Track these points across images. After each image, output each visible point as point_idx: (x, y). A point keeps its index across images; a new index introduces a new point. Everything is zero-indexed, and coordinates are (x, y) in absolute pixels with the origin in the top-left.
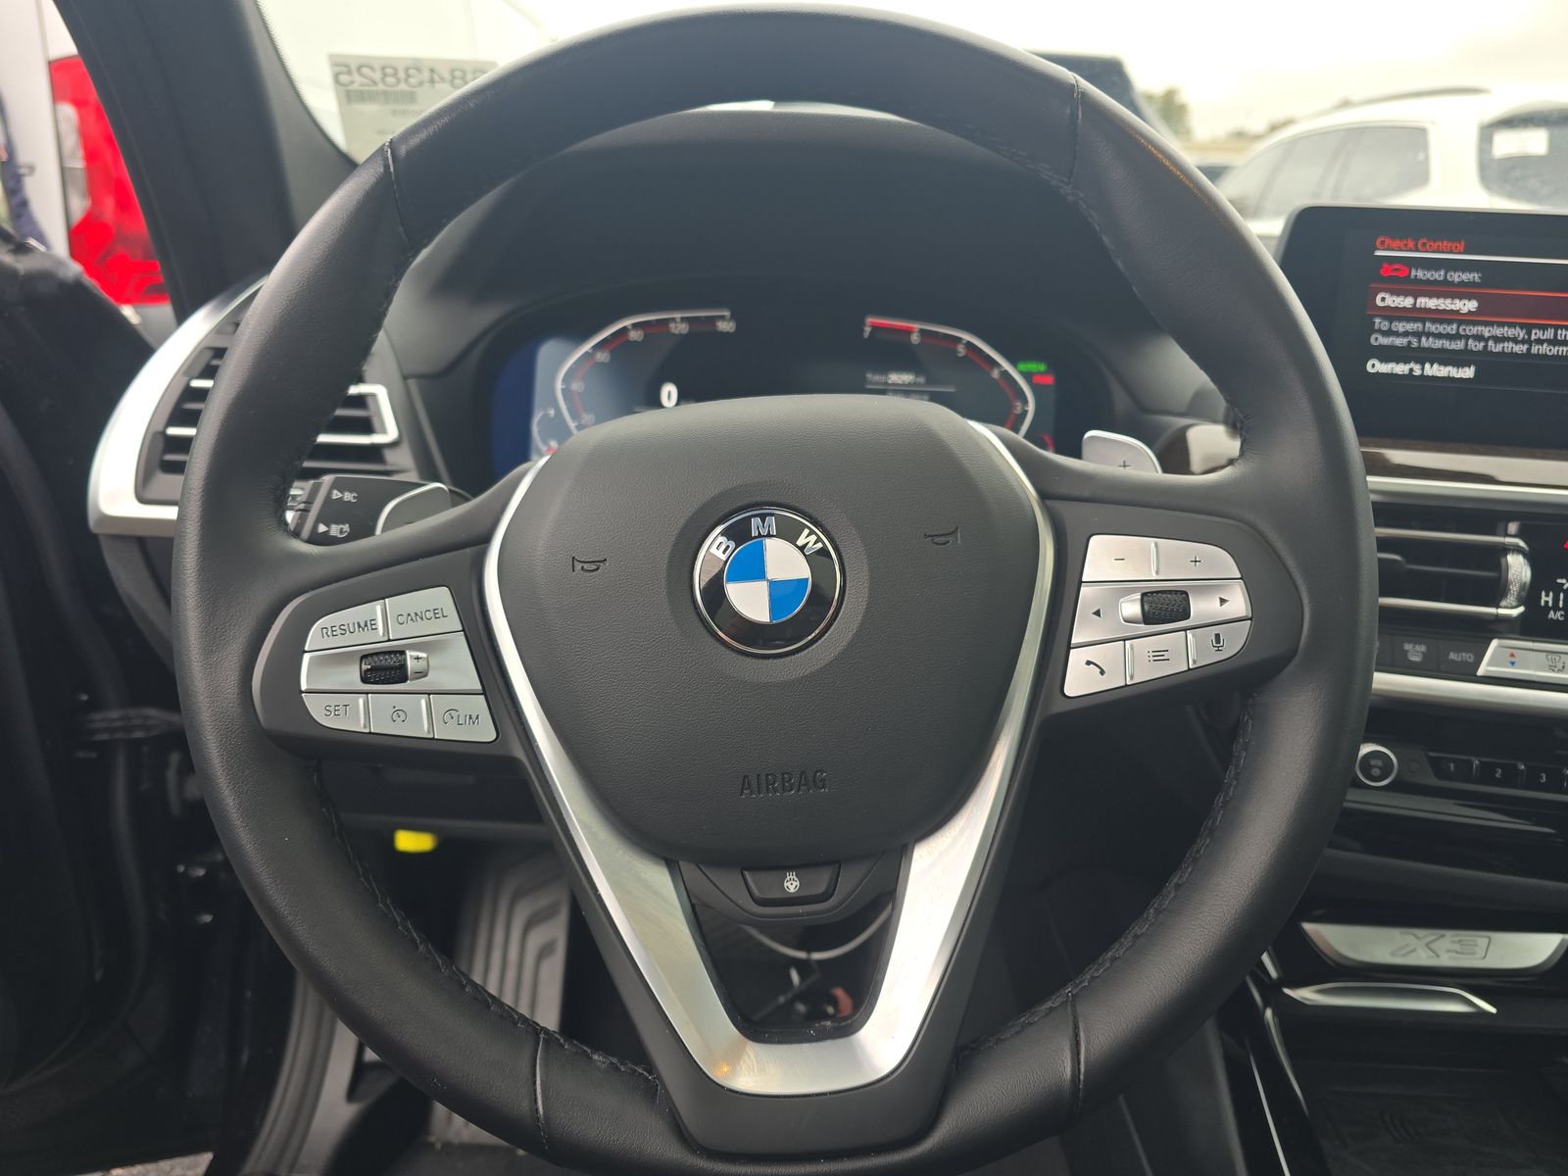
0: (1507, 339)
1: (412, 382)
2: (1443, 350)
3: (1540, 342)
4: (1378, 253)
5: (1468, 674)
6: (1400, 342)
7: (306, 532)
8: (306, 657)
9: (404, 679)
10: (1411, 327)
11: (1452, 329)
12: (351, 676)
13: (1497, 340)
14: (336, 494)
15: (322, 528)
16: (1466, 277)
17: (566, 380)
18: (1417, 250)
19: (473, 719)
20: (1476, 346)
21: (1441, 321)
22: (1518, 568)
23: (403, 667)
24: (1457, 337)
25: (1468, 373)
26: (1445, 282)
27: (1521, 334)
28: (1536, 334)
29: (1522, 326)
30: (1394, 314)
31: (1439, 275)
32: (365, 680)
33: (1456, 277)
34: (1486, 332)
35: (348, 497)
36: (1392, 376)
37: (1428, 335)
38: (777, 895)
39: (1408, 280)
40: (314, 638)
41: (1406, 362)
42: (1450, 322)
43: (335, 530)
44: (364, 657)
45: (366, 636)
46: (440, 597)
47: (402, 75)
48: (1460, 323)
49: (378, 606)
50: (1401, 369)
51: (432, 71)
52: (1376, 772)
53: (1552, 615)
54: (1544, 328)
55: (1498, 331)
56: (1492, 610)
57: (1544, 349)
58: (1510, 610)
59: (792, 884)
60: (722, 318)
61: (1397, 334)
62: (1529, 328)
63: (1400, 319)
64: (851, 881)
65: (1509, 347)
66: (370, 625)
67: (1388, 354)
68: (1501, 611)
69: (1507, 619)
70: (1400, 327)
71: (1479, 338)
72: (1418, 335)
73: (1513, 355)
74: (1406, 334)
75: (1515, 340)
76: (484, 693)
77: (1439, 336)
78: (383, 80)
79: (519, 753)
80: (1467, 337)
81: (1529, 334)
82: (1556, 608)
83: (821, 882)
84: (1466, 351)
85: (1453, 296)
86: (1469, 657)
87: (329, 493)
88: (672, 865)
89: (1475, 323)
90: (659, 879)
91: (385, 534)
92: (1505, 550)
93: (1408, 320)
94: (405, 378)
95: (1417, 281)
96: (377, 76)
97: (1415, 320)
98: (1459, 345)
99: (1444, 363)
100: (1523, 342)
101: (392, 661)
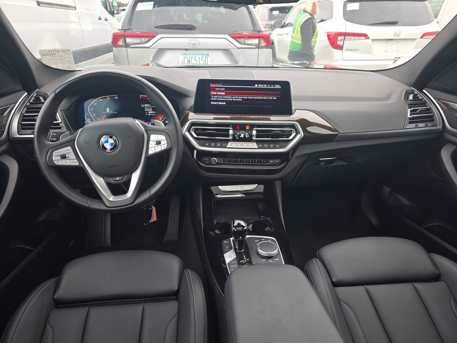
0: (229, 98)
1: (62, 111)
2: (221, 100)
3: (234, 98)
4: (210, 86)
5: (225, 147)
6: (215, 99)
7: (50, 140)
8: (53, 156)
9: (66, 158)
10: (216, 97)
11: (222, 97)
12: (59, 158)
13: (228, 98)
14: (53, 134)
15: (52, 139)
16: (223, 89)
17: (90, 108)
18: (216, 85)
19: (76, 162)
20: (225, 99)
21: (220, 96)
22: (231, 132)
23: (66, 157)
24: (223, 98)
25: (225, 103)
26: (220, 90)
27: (231, 97)
28: (233, 97)
29: (231, 96)
30: (214, 95)
31: (219, 89)
32: (61, 158)
33: (221, 89)
34: (227, 97)
35: (55, 134)
36: (214, 104)
37: (219, 98)
38: (116, 180)
39: (215, 90)
40: (54, 154)
41: (216, 102)
42: (221, 96)
43: (54, 139)
44: (61, 156)
45: (61, 153)
46: (69, 148)
47: (53, 51)
48: (223, 96)
49: (62, 149)
50: (216, 103)
51: (58, 50)
52: (214, 162)
53: (237, 138)
54: (234, 96)
55: (228, 97)
56: (228, 138)
57: (234, 99)
58: (231, 138)
59: (118, 178)
60: (116, 96)
61: (214, 98)
62: (232, 96)
63: (215, 96)
64: (125, 178)
65: (230, 99)
66: (61, 152)
67: (214, 101)
68: (229, 138)
69: (230, 139)
70: (215, 97)
71: (225, 98)
72: (217, 98)
73: (230, 100)
74: (216, 98)
75: (230, 98)
76: (77, 159)
77: (220, 98)
78: (49, 52)
79: (82, 166)
80: (224, 98)
81: (232, 97)
82: (237, 137)
83: (121, 178)
84: (224, 100)
85: (221, 92)
86: (226, 145)
87: (52, 134)
88: (103, 178)
89: (225, 96)
90: (102, 179)
91: (62, 140)
92: (230, 129)
93: (216, 96)
94: (61, 111)
95: (216, 90)
96: (48, 52)
97: (217, 96)
98: (223, 99)
99: (221, 102)
100: (231, 98)
101: (64, 156)
